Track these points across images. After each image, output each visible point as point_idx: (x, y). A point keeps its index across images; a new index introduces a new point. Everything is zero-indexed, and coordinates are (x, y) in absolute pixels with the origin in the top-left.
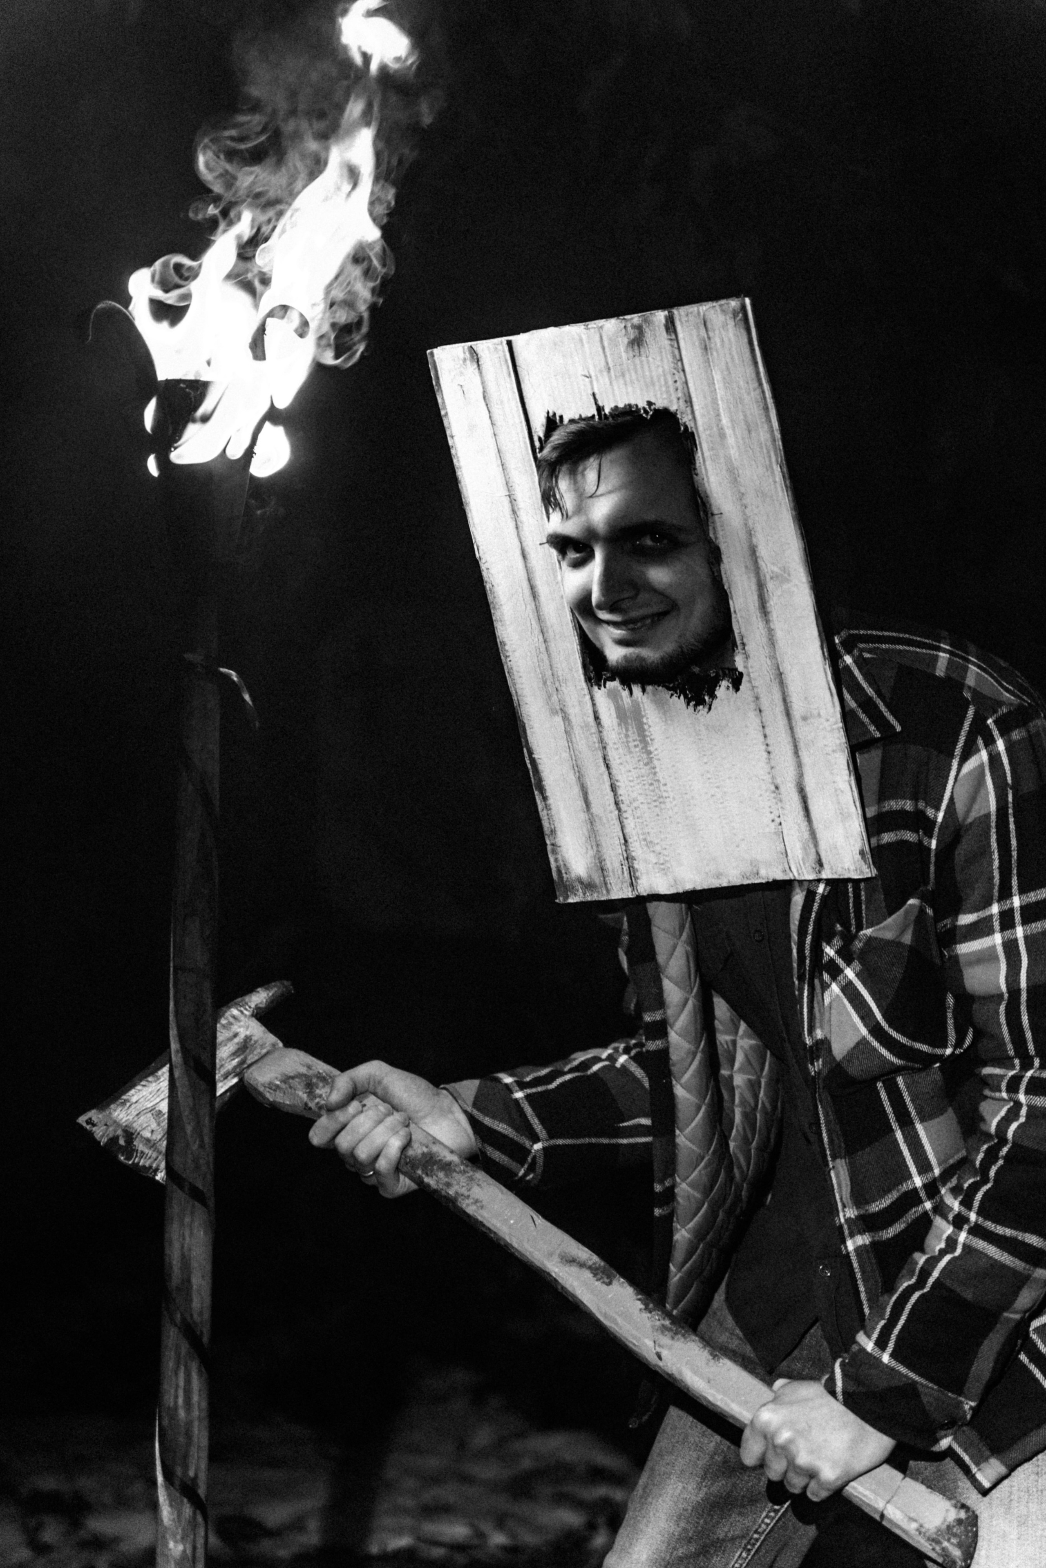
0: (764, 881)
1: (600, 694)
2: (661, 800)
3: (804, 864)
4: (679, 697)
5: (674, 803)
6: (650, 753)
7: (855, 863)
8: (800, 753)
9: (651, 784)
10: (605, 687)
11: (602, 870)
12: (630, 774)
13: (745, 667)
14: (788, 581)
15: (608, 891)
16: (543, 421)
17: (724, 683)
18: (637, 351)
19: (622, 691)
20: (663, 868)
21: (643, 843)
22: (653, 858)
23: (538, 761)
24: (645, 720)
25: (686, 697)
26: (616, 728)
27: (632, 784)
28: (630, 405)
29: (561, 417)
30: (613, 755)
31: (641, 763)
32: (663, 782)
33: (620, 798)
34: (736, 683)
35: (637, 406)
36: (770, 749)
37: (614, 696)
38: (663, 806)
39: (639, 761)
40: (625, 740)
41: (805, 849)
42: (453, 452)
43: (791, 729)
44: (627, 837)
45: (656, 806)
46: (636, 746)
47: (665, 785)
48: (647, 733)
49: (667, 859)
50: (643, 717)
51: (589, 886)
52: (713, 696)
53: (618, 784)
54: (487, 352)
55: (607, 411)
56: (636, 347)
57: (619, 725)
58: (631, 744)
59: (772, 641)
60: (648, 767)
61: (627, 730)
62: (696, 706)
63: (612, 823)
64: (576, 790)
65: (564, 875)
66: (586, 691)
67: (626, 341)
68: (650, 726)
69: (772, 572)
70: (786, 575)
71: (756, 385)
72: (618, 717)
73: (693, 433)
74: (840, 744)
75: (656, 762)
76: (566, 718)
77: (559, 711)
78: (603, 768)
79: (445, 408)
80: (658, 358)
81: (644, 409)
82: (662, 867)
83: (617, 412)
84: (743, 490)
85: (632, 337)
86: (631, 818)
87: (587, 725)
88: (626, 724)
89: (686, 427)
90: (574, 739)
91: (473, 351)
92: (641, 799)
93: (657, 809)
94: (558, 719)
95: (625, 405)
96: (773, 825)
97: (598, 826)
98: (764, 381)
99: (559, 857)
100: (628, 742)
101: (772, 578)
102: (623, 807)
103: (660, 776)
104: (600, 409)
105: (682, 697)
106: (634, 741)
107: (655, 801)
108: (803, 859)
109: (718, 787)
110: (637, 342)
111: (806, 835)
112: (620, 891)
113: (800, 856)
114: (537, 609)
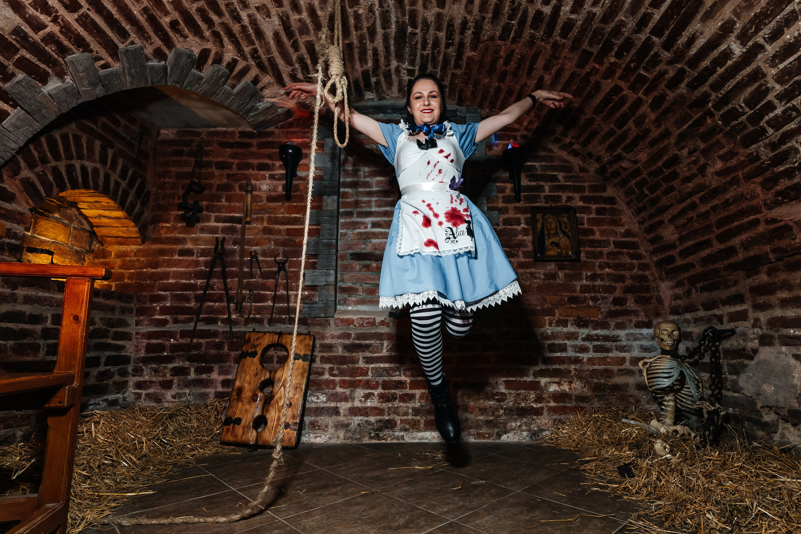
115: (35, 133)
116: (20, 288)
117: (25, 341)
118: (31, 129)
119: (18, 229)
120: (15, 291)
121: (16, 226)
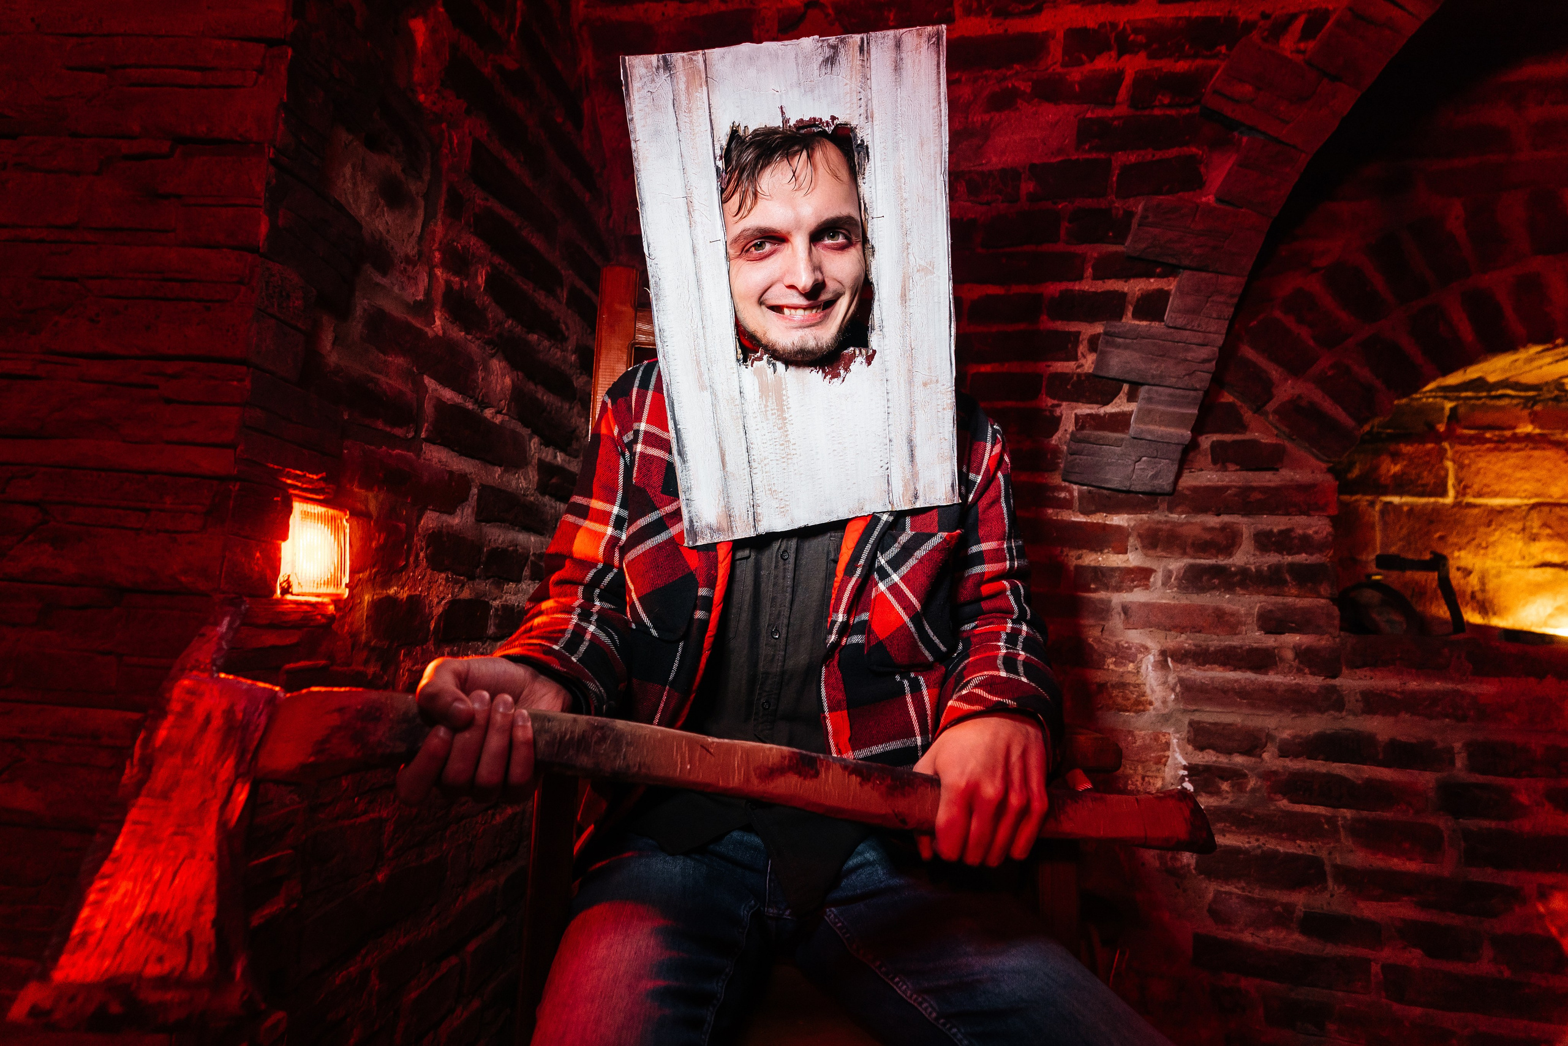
1: (748, 374)
2: (789, 457)
3: (903, 498)
4: (818, 372)
5: (800, 458)
6: (785, 419)
7: (946, 493)
8: (916, 412)
9: (783, 444)
11: (730, 517)
12: (764, 437)
13: (879, 346)
14: (932, 272)
15: (733, 533)
16: (729, 131)
17: (859, 359)
18: (829, 70)
20: (783, 511)
21: (768, 492)
22: (774, 504)
23: (682, 431)
24: (784, 392)
25: (824, 371)
26: (757, 399)
27: (765, 445)
28: (814, 119)
30: (751, 424)
32: (793, 442)
33: (752, 457)
34: (869, 360)
35: (821, 119)
36: (890, 410)
37: (759, 374)
38: (790, 461)
39: (774, 426)
40: (764, 410)
41: (905, 486)
42: (634, 154)
43: (911, 394)
44: (754, 488)
45: (784, 462)
46: (772, 414)
47: (794, 444)
48: (785, 403)
49: (787, 503)
50: (783, 390)
51: (719, 530)
52: (847, 369)
53: (752, 446)
54: (680, 61)
55: (792, 123)
56: (828, 66)
57: (760, 397)
58: (769, 413)
59: (907, 323)
60: (781, 431)
61: (767, 402)
62: (831, 378)
63: (744, 477)
64: (716, 452)
65: (695, 524)
66: (735, 370)
67: (820, 59)
68: (788, 397)
69: (920, 265)
70: (930, 268)
71: (936, 103)
72: (760, 391)
73: (867, 147)
75: (788, 426)
77: (708, 387)
78: (742, 433)
79: (631, 112)
80: (849, 77)
81: (827, 123)
83: (801, 124)
84: (905, 195)
85: (827, 55)
86: (759, 472)
87: (733, 400)
88: (767, 396)
89: (862, 141)
90: (718, 411)
91: (665, 60)
92: (771, 457)
93: (785, 464)
94: (707, 394)
95: (810, 119)
96: (881, 470)
97: (731, 480)
98: (943, 100)
99: (692, 509)
100: (766, 411)
101: (918, 271)
102: (754, 464)
103: (790, 437)
104: (786, 121)
105: (821, 371)
106: (772, 410)
107: (783, 458)
108: (903, 495)
109: (840, 443)
110: (830, 61)
111: (908, 474)
112: (743, 532)
113: (901, 492)
114: (700, 299)
115: (1235, 300)
116: (1345, 671)
117: (1388, 815)
118: (1222, 299)
119: (1309, 526)
120: (1337, 682)
121: (1302, 520)
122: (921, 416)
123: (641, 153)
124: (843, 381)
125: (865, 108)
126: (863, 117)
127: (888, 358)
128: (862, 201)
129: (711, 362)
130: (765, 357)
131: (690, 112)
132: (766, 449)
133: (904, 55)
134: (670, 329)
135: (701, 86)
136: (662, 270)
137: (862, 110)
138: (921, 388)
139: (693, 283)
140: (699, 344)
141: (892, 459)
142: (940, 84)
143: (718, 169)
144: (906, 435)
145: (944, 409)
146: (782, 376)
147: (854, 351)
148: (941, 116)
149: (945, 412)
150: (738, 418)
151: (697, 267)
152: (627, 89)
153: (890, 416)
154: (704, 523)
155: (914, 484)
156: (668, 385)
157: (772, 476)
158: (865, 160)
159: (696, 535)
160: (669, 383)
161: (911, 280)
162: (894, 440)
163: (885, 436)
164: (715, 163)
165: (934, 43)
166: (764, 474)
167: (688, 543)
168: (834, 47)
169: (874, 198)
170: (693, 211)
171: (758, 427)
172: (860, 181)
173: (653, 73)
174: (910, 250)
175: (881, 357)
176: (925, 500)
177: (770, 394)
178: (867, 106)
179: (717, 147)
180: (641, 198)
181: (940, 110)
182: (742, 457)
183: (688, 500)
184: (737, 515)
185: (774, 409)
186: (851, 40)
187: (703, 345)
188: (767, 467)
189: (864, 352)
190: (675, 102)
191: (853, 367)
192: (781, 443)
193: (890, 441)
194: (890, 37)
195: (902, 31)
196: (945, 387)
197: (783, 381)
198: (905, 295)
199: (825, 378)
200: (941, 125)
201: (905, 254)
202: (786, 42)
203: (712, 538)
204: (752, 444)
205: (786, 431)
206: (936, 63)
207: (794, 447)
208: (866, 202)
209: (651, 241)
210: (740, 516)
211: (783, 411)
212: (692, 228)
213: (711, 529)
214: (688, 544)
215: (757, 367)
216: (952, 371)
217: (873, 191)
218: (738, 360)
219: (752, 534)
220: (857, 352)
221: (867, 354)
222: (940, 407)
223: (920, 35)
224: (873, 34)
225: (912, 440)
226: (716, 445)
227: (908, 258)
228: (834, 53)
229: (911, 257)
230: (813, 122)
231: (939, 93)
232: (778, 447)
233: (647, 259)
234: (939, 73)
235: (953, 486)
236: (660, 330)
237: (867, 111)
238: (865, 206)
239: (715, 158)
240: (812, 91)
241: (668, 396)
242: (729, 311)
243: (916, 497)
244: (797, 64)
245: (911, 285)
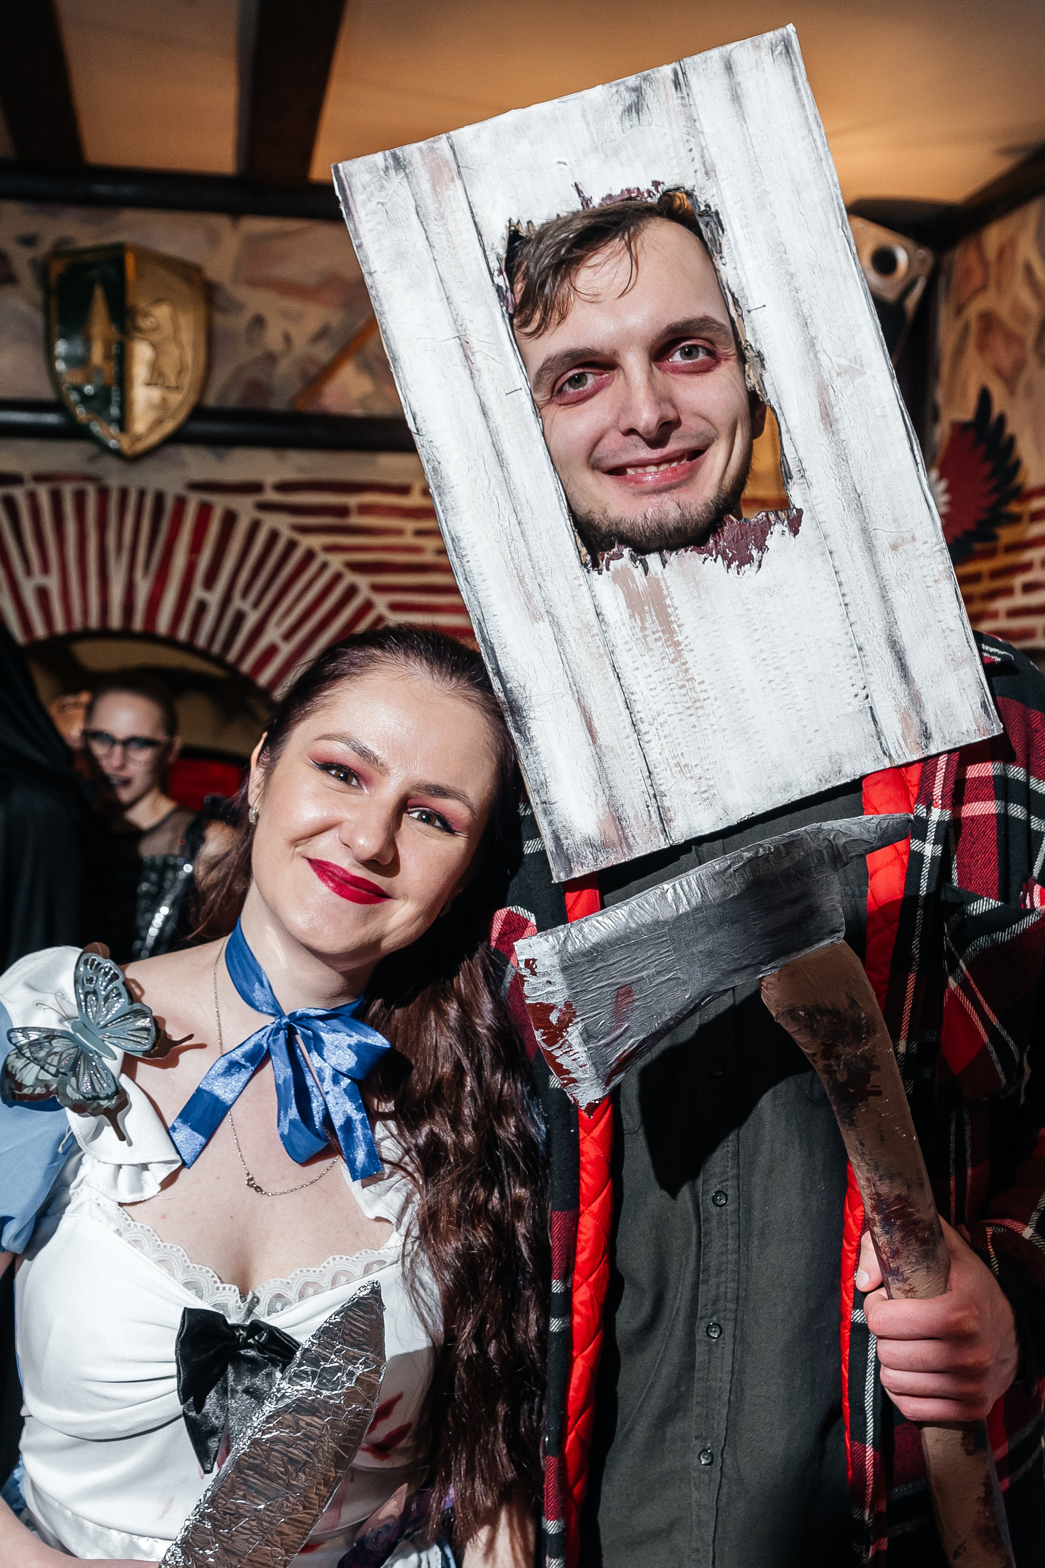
0: (849, 780)
1: (602, 582)
2: (698, 704)
3: (905, 741)
4: (715, 560)
5: (717, 703)
6: (678, 644)
7: (976, 720)
8: (891, 595)
9: (683, 686)
10: (608, 569)
11: (620, 820)
12: (650, 680)
13: (806, 501)
14: (862, 373)
15: (630, 847)
17: (777, 528)
18: (635, 121)
19: (633, 569)
20: (707, 797)
21: (675, 769)
22: (690, 787)
24: (668, 601)
25: (725, 558)
26: (627, 620)
27: (654, 693)
28: (628, 191)
29: (529, 222)
30: (624, 660)
31: (666, 661)
32: (698, 679)
33: (638, 716)
34: (794, 526)
35: (638, 189)
36: (848, 600)
37: (621, 579)
38: (701, 712)
39: (664, 658)
40: (640, 635)
41: (905, 720)
42: (372, 292)
43: (875, 566)
44: (651, 768)
45: (691, 715)
46: (656, 640)
47: (702, 682)
48: (672, 618)
49: (711, 782)
50: (666, 597)
51: (605, 846)
52: (762, 547)
53: (633, 697)
54: (417, 155)
56: (634, 114)
57: (631, 616)
58: (651, 639)
59: (842, 457)
60: (677, 664)
61: (643, 621)
62: (739, 566)
63: (630, 751)
64: (577, 716)
65: (564, 841)
66: (582, 581)
67: (620, 109)
68: (676, 608)
69: (839, 366)
70: (858, 367)
71: (804, 132)
72: (628, 606)
73: (717, 213)
74: (945, 569)
75: (686, 655)
76: (555, 623)
77: (545, 615)
78: (613, 679)
79: (357, 236)
80: (667, 124)
81: (649, 192)
82: (705, 796)
84: (792, 269)
85: (628, 102)
86: (655, 740)
87: (588, 627)
88: (642, 613)
89: (707, 206)
90: (568, 650)
91: (395, 157)
92: (670, 709)
93: (693, 718)
94: (544, 626)
95: (622, 191)
96: (856, 702)
97: (610, 761)
98: (814, 126)
99: (555, 817)
100: (645, 637)
101: (839, 374)
102: (643, 727)
103: (693, 672)
106: (654, 633)
107: (689, 708)
108: (904, 737)
109: (777, 668)
110: (635, 108)
111: (905, 702)
112: (646, 844)
113: (899, 732)
114: (507, 481)
122: (899, 599)
123: (381, 289)
124: (760, 566)
125: (701, 161)
126: (701, 174)
127: (823, 518)
128: (727, 291)
129: (541, 574)
130: (626, 551)
131: (443, 218)
132: (658, 699)
133: (739, 78)
134: (468, 536)
135: (453, 180)
136: (440, 450)
137: (698, 164)
138: (890, 554)
139: (492, 460)
140: (517, 550)
141: (871, 679)
142: (804, 105)
143: (499, 289)
144: (884, 636)
145: (936, 581)
146: (660, 576)
147: (767, 516)
148: (817, 148)
149: (940, 586)
150: (601, 656)
151: (492, 433)
152: (347, 206)
153: (850, 608)
154: (578, 838)
155: (918, 714)
156: (480, 623)
157: (676, 742)
158: (718, 233)
159: (568, 860)
160: (481, 619)
161: (831, 392)
162: (867, 648)
163: (849, 644)
164: (493, 281)
165: (781, 53)
166: (663, 741)
167: (559, 876)
168: (637, 90)
169: (744, 282)
170: (473, 354)
171: (636, 665)
172: (718, 263)
173: (381, 177)
174: (818, 347)
175: (813, 518)
176: (944, 738)
177: (646, 608)
178: (702, 157)
179: (492, 258)
180: (391, 351)
181: (814, 140)
182: (621, 718)
183: (545, 803)
184: (631, 815)
185: (657, 631)
186: (658, 75)
187: (525, 550)
188: (666, 728)
189: (782, 515)
190: (419, 209)
191: (770, 542)
192: (680, 684)
193: (860, 649)
194: (714, 58)
195: (729, 47)
196: (928, 545)
197: (662, 583)
198: (828, 415)
199: (729, 567)
200: (821, 160)
201: (812, 355)
202: (564, 98)
203: (596, 860)
204: (632, 694)
205: (684, 664)
206: (791, 78)
207: (703, 687)
208: (734, 290)
209: (416, 410)
210: (636, 817)
211: (672, 632)
212: (476, 379)
213: (592, 846)
214: (559, 878)
215: (616, 570)
216: (933, 519)
217: (740, 273)
218: (585, 565)
219: (664, 846)
220: (772, 517)
221: (788, 518)
222: (928, 578)
223: (757, 47)
224: (687, 60)
225: (895, 642)
226: (574, 705)
227: (817, 358)
228: (638, 97)
229: (822, 357)
230: (629, 196)
231: (807, 118)
232: (675, 692)
233: (416, 438)
234: (798, 90)
235: (984, 706)
236: (453, 540)
237: (704, 163)
238: (733, 296)
239: (491, 275)
240: (616, 153)
241: (484, 640)
242: (554, 492)
243: (927, 735)
244: (587, 124)
245: (832, 398)
